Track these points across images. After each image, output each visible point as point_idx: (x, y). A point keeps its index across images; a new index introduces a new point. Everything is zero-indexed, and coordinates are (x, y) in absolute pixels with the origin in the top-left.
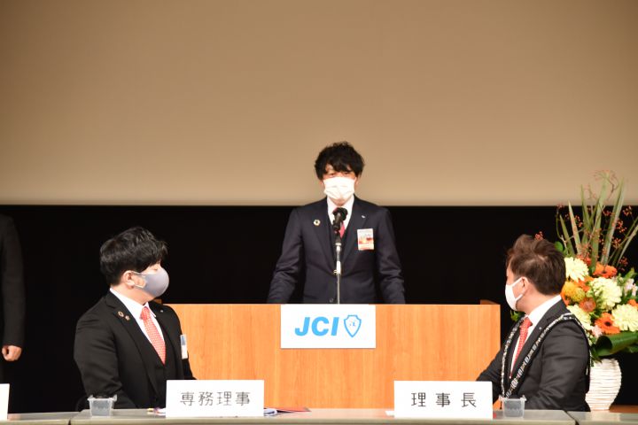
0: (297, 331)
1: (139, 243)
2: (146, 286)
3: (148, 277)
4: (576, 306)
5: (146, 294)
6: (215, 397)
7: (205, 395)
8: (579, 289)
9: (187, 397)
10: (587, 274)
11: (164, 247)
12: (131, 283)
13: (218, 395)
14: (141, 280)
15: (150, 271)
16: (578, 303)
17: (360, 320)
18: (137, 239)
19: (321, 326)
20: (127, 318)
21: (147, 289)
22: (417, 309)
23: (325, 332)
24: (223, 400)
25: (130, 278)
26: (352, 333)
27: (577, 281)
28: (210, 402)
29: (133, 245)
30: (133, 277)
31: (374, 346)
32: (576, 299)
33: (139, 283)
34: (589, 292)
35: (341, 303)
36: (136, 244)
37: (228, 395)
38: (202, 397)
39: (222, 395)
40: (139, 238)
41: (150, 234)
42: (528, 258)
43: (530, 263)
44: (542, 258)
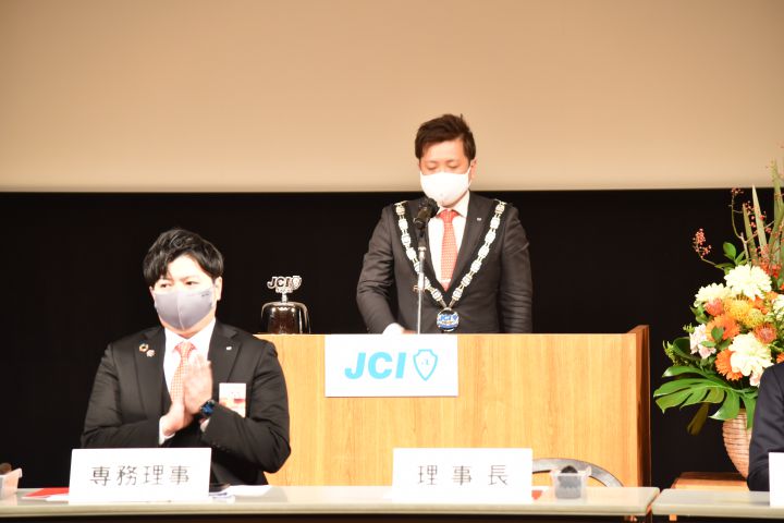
4: (751, 334)
6: (140, 473)
7: (125, 471)
8: (755, 310)
9: (100, 474)
10: (769, 289)
13: (145, 471)
16: (752, 329)
20: (150, 353)
24: (152, 477)
27: (754, 299)
28: (133, 480)
31: (455, 392)
32: (749, 324)
34: (769, 314)
37: (158, 471)
38: (121, 474)
39: (150, 471)
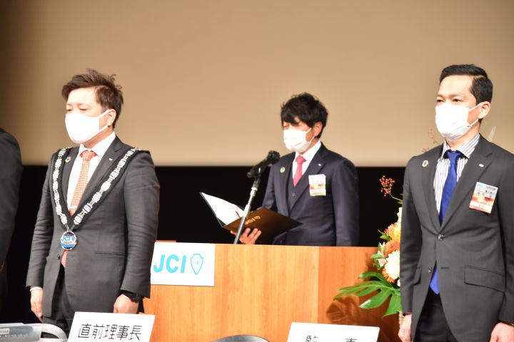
17: (203, 259)
19: (173, 264)
26: (197, 272)
31: (213, 285)
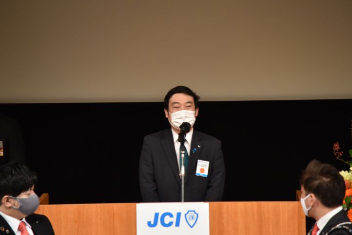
0: (149, 224)
1: (15, 174)
2: (20, 207)
3: (22, 201)
5: (20, 213)
11: (35, 177)
12: (9, 205)
14: (16, 203)
15: (23, 196)
17: (197, 215)
18: (14, 172)
20: (7, 231)
21: (21, 209)
22: (240, 205)
23: (171, 224)
25: (7, 201)
26: (192, 225)
29: (10, 176)
30: (10, 200)
33: (14, 205)
35: (185, 201)
36: (12, 175)
40: (16, 170)
41: (25, 167)
42: (316, 179)
43: (316, 182)
44: (325, 180)
